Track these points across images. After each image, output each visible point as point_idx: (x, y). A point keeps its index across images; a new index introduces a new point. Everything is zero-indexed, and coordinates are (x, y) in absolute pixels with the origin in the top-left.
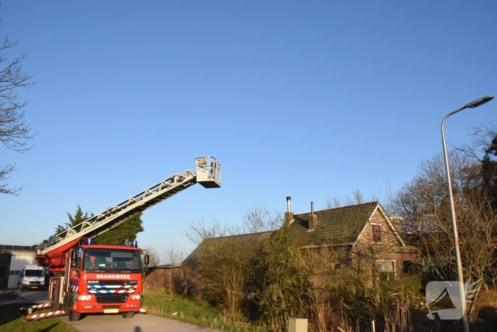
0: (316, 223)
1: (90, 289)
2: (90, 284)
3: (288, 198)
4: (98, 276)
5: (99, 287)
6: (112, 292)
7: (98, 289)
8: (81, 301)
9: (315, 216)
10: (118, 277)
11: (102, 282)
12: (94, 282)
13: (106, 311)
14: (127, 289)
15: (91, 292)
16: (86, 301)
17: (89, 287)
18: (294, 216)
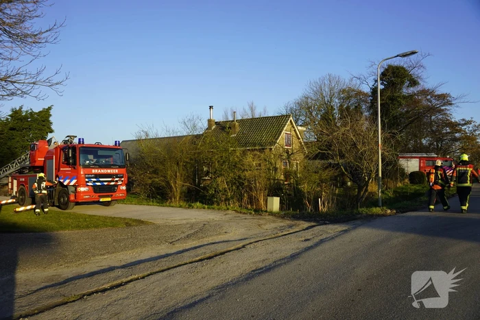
0: (238, 129)
1: (88, 182)
2: (87, 178)
3: (211, 107)
4: (93, 171)
5: (95, 180)
6: (106, 183)
7: (94, 182)
8: (80, 192)
9: (237, 124)
10: (109, 171)
11: (97, 176)
12: (90, 176)
13: (101, 200)
14: (117, 181)
15: (89, 184)
16: (84, 192)
17: (87, 180)
18: (216, 123)
